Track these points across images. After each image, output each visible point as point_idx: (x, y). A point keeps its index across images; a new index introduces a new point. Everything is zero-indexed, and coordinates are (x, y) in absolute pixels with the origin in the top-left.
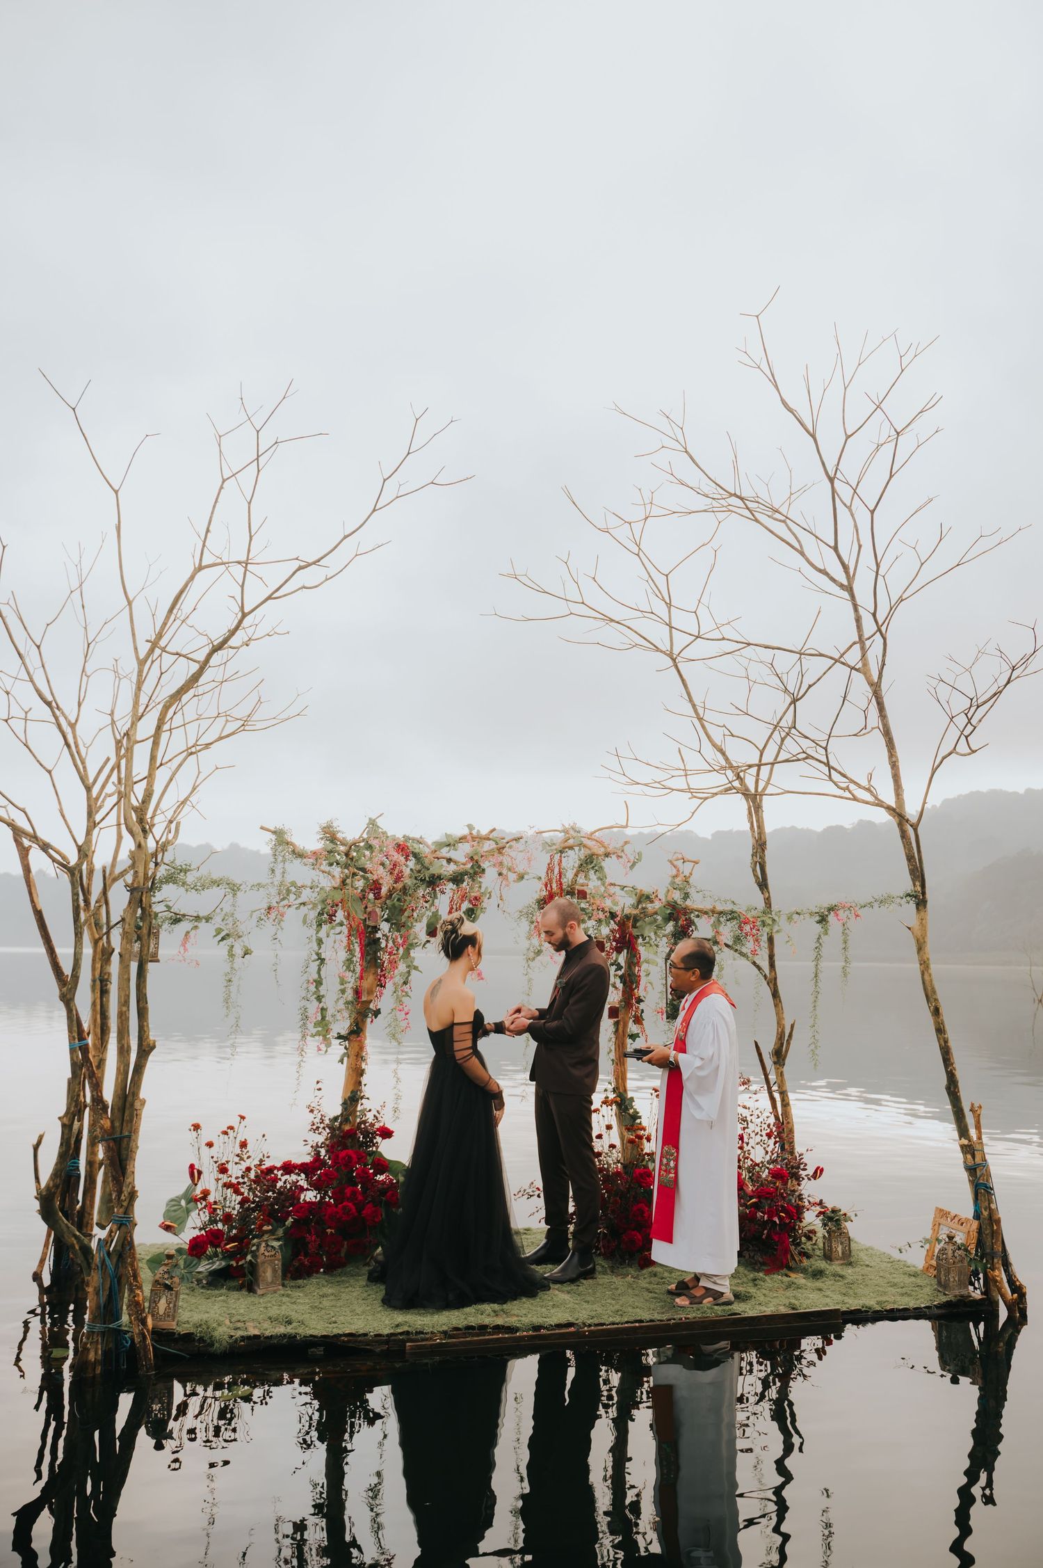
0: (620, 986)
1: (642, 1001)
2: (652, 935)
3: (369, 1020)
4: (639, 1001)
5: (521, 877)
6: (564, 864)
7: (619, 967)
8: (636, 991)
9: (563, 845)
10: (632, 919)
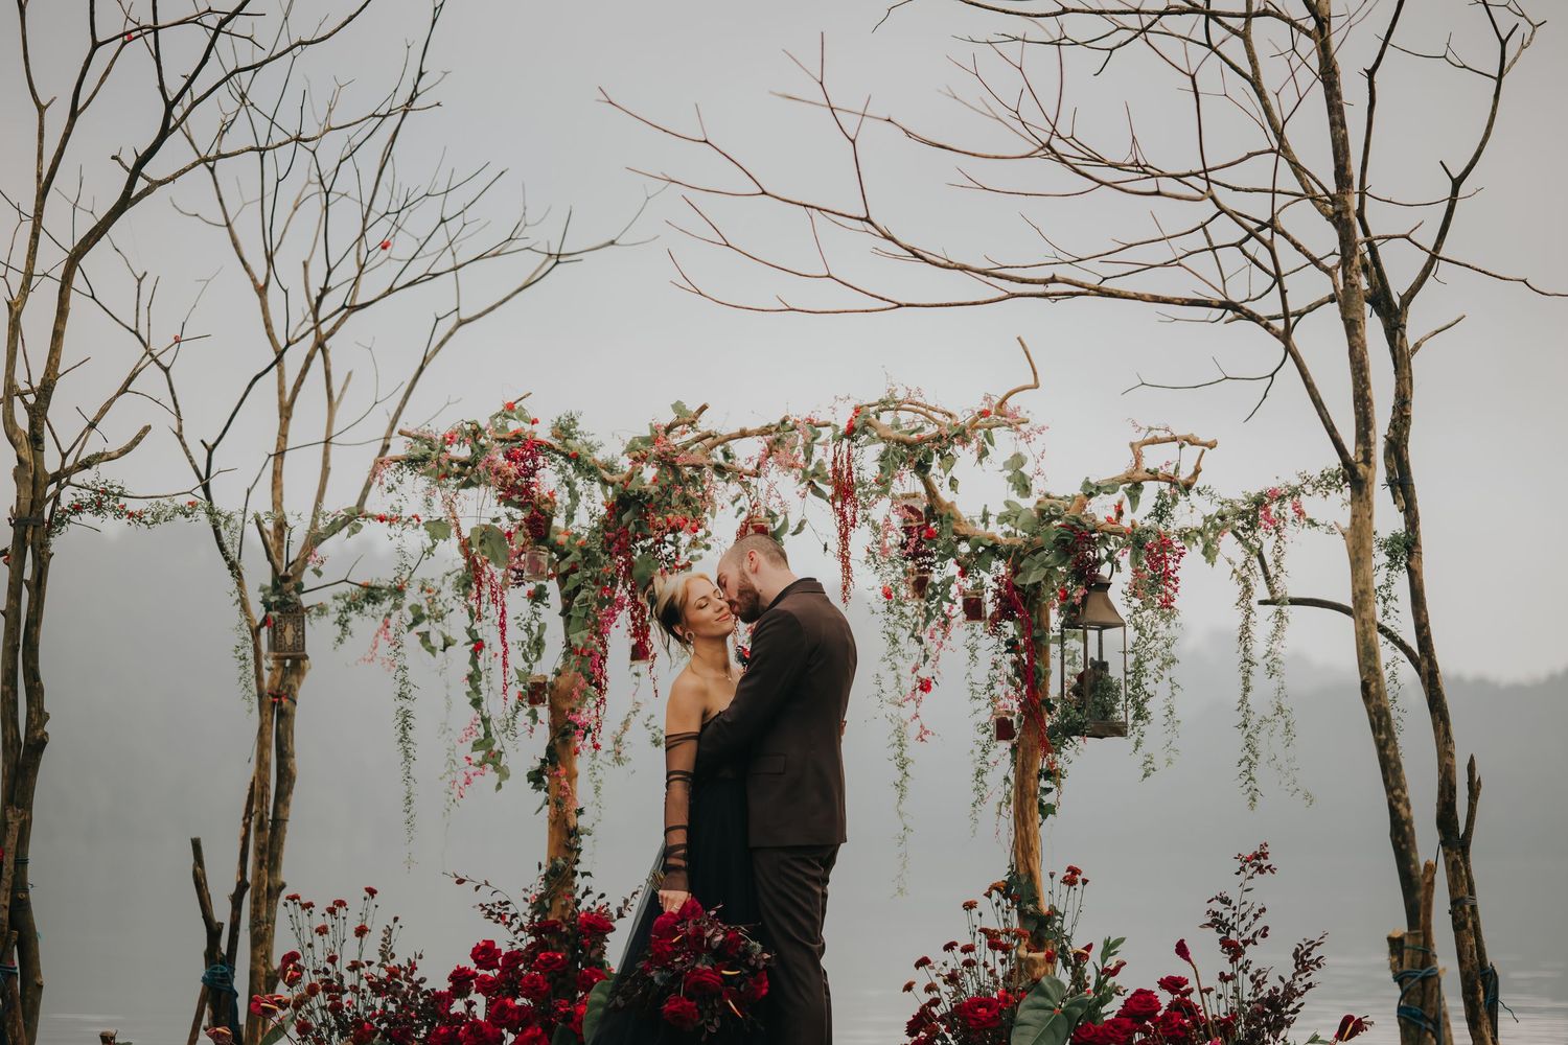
10: (1012, 555)
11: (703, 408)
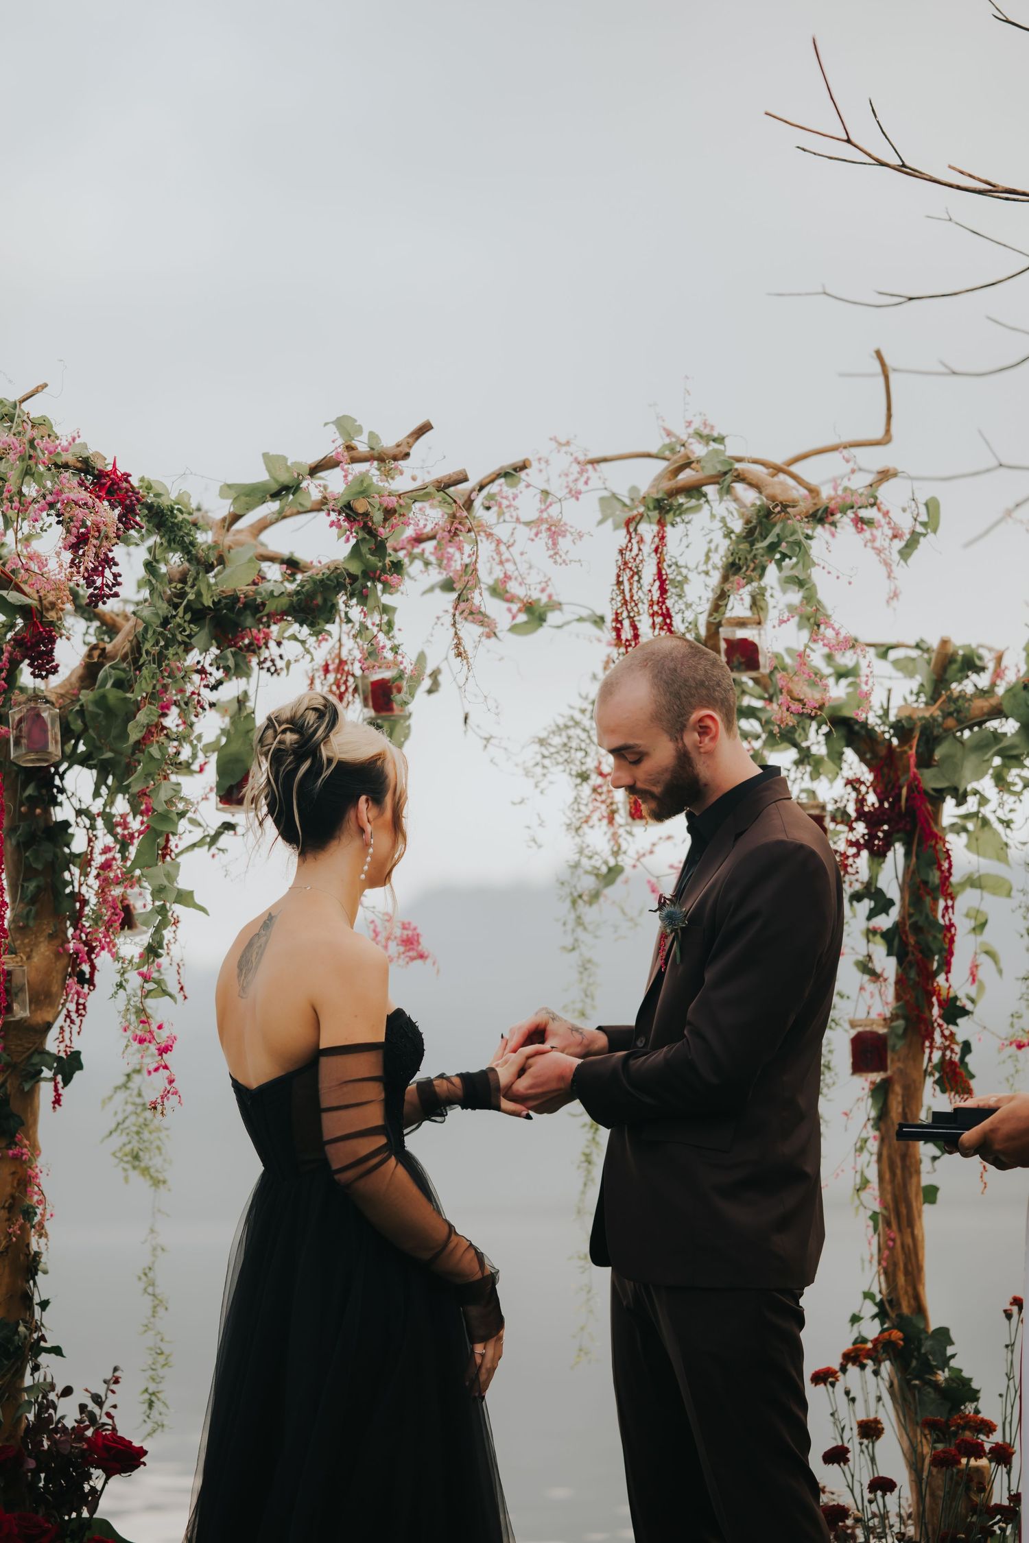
0: (888, 965)
1: (964, 1012)
2: (986, 785)
3: (45, 1091)
4: (954, 1011)
5: (535, 614)
6: (673, 548)
7: (883, 905)
8: (941, 979)
9: (668, 485)
10: (917, 734)
11: (425, 429)
